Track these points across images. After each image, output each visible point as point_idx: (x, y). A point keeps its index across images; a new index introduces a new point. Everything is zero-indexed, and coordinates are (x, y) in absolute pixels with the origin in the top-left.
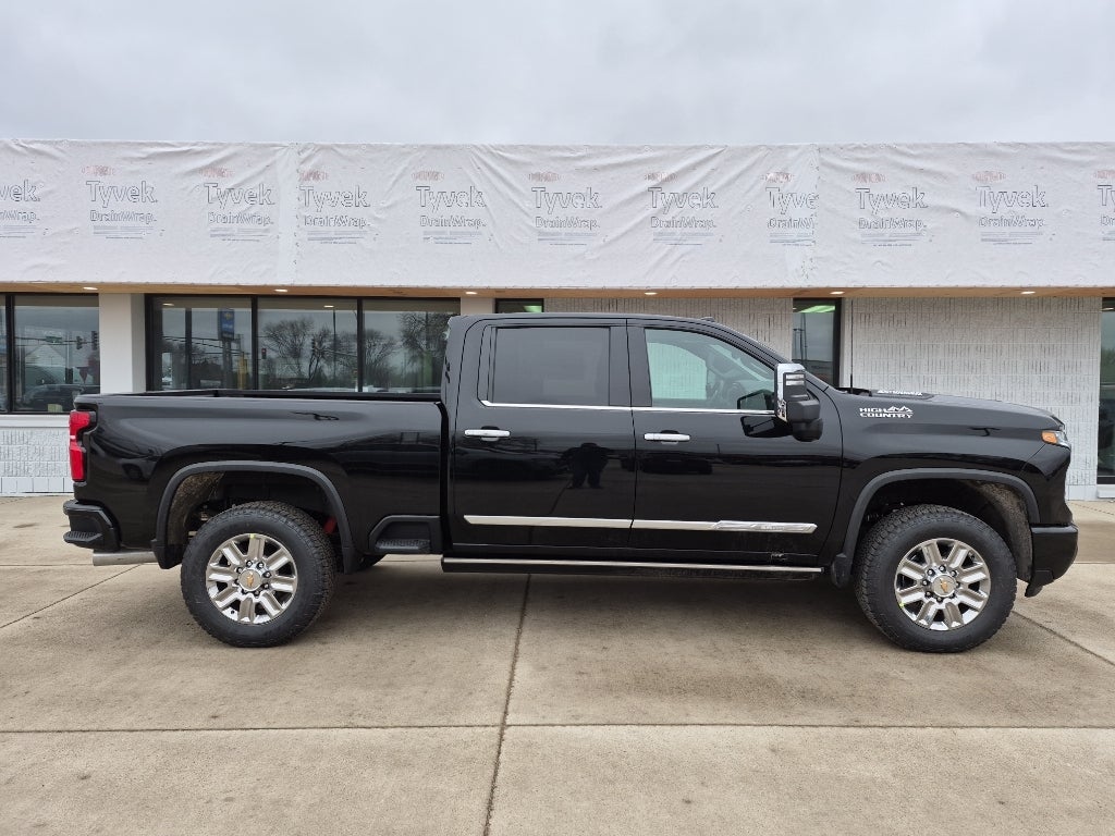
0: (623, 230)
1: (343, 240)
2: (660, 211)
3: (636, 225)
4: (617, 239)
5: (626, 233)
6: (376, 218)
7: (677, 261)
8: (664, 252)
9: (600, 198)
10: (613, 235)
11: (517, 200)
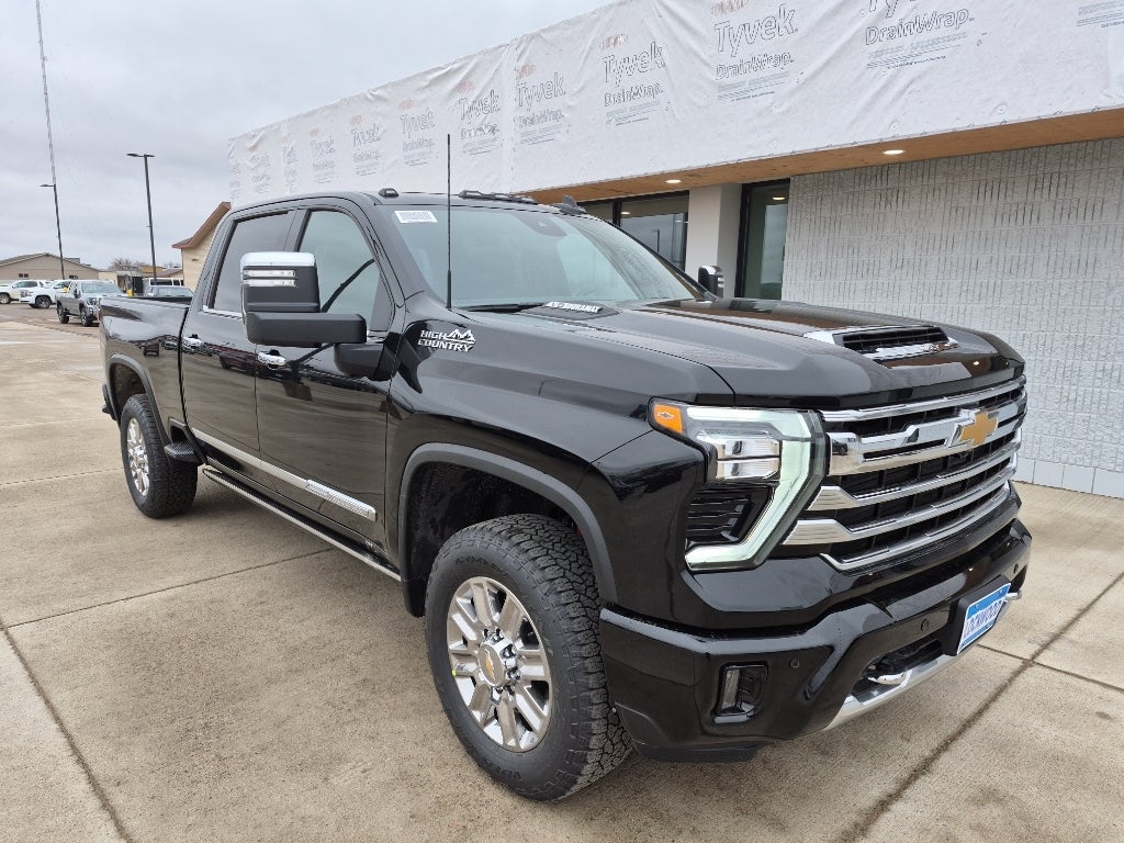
0: (824, 59)
1: (545, 139)
2: (880, 15)
3: (843, 48)
4: (814, 76)
5: (827, 64)
6: (569, 107)
7: (902, 93)
8: (883, 81)
9: (797, 16)
10: (809, 71)
11: (696, 47)
